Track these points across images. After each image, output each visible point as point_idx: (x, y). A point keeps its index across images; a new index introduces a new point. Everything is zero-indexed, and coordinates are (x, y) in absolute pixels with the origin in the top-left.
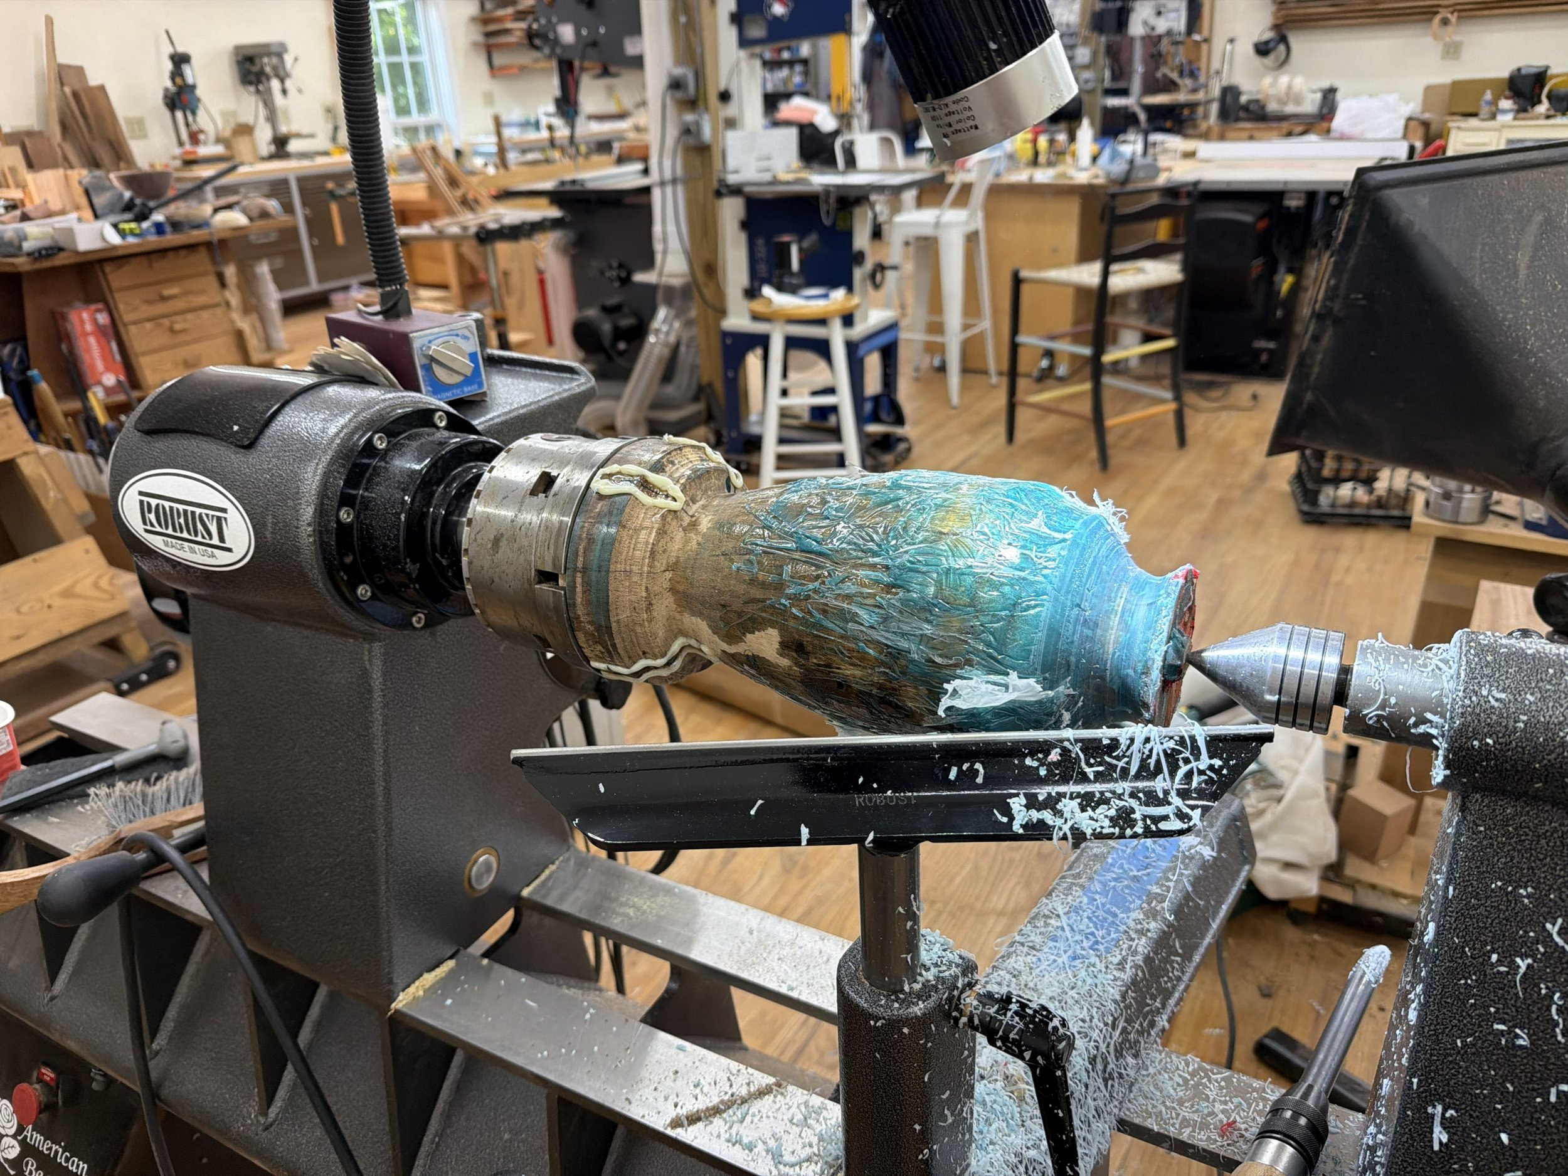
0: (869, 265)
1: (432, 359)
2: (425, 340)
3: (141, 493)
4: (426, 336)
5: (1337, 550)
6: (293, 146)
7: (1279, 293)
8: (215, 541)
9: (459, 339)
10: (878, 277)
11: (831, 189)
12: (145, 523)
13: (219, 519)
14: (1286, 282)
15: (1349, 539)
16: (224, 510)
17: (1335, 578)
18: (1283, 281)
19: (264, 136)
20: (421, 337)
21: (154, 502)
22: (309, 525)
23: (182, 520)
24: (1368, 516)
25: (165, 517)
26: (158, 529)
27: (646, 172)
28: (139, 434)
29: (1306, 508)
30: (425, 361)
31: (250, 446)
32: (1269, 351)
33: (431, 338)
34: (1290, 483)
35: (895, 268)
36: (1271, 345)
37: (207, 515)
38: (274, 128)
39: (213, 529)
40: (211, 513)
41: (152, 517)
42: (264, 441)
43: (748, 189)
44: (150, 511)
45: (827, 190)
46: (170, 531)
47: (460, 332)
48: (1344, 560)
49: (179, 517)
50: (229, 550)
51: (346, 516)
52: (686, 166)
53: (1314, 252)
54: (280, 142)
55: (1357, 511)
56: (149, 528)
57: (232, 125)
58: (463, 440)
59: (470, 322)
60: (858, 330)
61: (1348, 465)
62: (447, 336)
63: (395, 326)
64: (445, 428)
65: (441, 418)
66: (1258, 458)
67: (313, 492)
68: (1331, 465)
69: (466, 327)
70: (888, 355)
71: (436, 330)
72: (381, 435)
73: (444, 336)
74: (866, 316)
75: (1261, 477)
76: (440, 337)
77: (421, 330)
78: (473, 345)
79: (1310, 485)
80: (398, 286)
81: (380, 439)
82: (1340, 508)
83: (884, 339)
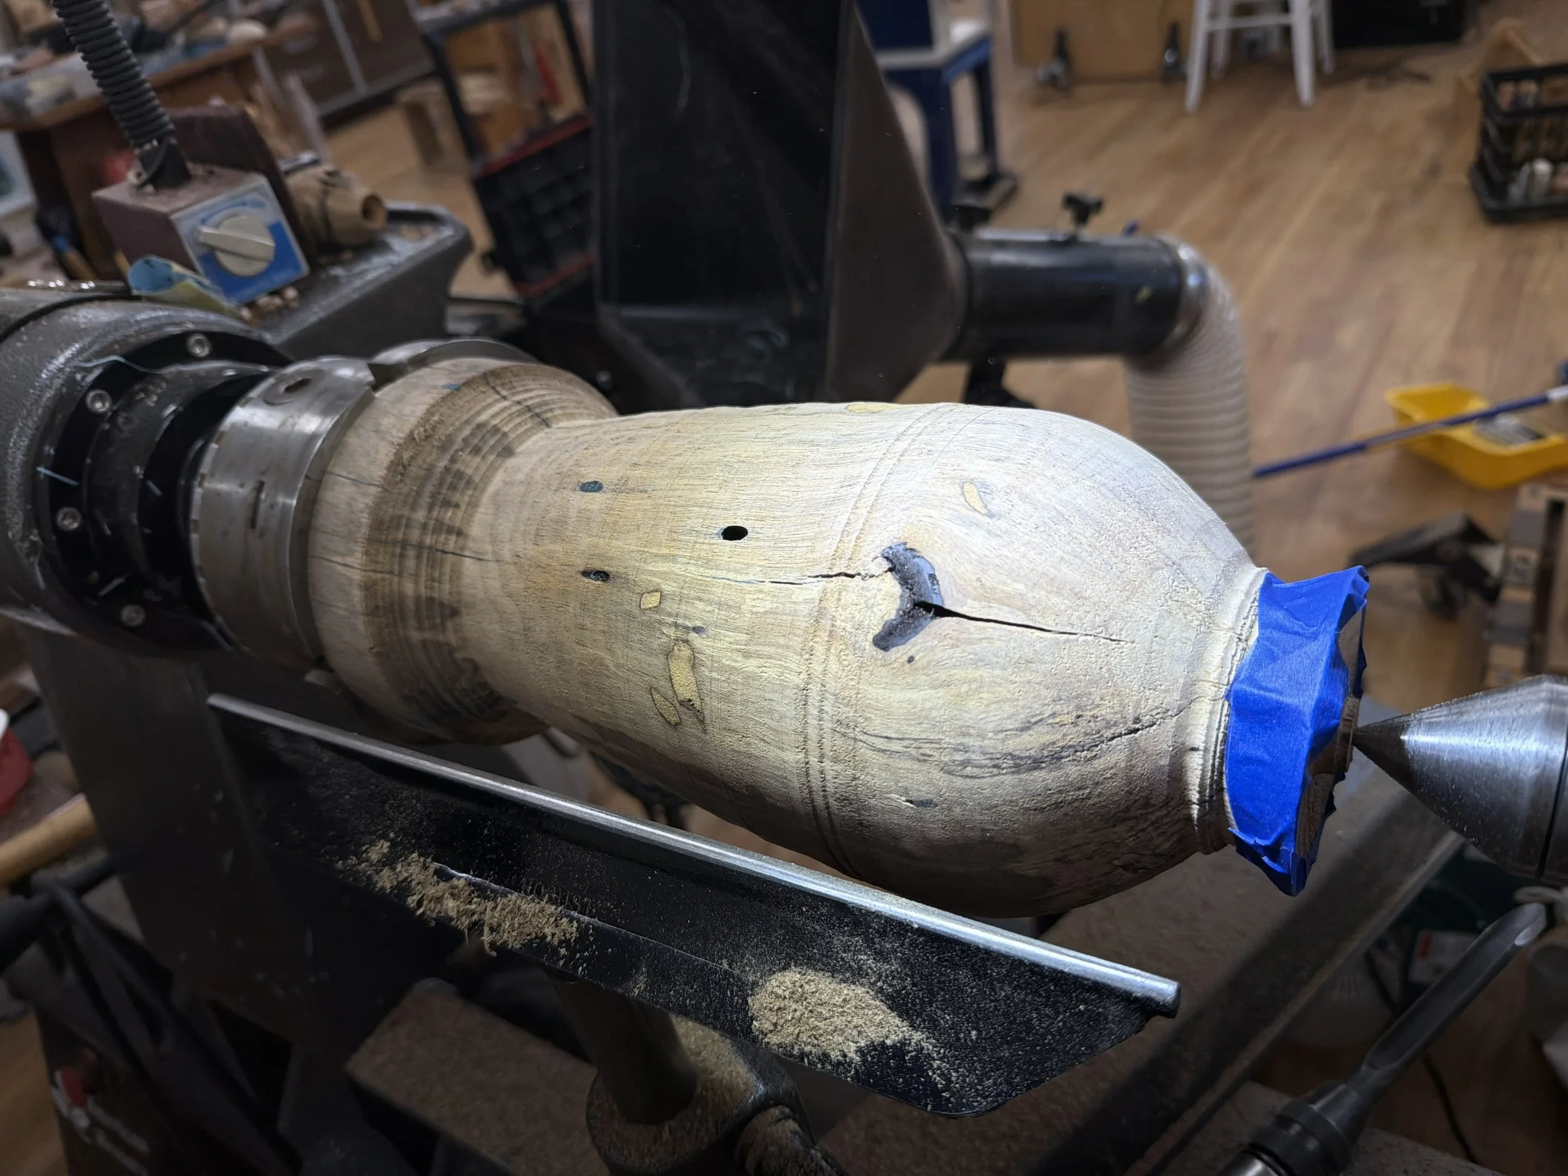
1: (212, 249)
2: (194, 221)
4: (193, 214)
9: (248, 210)
17: (1528, 288)
20: (187, 218)
29: (1492, 204)
30: (203, 252)
32: (1440, 9)
33: (203, 215)
34: (1470, 175)
47: (248, 198)
51: (70, 522)
58: (230, 373)
59: (261, 181)
60: (940, 52)
61: (1545, 144)
62: (229, 207)
63: (157, 203)
64: (212, 356)
65: (200, 343)
66: (1429, 147)
67: (15, 494)
68: (1522, 147)
69: (256, 190)
70: (982, 76)
71: (208, 203)
72: (99, 392)
73: (224, 209)
74: (947, 33)
75: (1434, 170)
76: (219, 211)
77: (187, 207)
78: (273, 212)
79: (1496, 175)
80: (155, 143)
81: (100, 398)
82: (1537, 198)
83: (973, 58)
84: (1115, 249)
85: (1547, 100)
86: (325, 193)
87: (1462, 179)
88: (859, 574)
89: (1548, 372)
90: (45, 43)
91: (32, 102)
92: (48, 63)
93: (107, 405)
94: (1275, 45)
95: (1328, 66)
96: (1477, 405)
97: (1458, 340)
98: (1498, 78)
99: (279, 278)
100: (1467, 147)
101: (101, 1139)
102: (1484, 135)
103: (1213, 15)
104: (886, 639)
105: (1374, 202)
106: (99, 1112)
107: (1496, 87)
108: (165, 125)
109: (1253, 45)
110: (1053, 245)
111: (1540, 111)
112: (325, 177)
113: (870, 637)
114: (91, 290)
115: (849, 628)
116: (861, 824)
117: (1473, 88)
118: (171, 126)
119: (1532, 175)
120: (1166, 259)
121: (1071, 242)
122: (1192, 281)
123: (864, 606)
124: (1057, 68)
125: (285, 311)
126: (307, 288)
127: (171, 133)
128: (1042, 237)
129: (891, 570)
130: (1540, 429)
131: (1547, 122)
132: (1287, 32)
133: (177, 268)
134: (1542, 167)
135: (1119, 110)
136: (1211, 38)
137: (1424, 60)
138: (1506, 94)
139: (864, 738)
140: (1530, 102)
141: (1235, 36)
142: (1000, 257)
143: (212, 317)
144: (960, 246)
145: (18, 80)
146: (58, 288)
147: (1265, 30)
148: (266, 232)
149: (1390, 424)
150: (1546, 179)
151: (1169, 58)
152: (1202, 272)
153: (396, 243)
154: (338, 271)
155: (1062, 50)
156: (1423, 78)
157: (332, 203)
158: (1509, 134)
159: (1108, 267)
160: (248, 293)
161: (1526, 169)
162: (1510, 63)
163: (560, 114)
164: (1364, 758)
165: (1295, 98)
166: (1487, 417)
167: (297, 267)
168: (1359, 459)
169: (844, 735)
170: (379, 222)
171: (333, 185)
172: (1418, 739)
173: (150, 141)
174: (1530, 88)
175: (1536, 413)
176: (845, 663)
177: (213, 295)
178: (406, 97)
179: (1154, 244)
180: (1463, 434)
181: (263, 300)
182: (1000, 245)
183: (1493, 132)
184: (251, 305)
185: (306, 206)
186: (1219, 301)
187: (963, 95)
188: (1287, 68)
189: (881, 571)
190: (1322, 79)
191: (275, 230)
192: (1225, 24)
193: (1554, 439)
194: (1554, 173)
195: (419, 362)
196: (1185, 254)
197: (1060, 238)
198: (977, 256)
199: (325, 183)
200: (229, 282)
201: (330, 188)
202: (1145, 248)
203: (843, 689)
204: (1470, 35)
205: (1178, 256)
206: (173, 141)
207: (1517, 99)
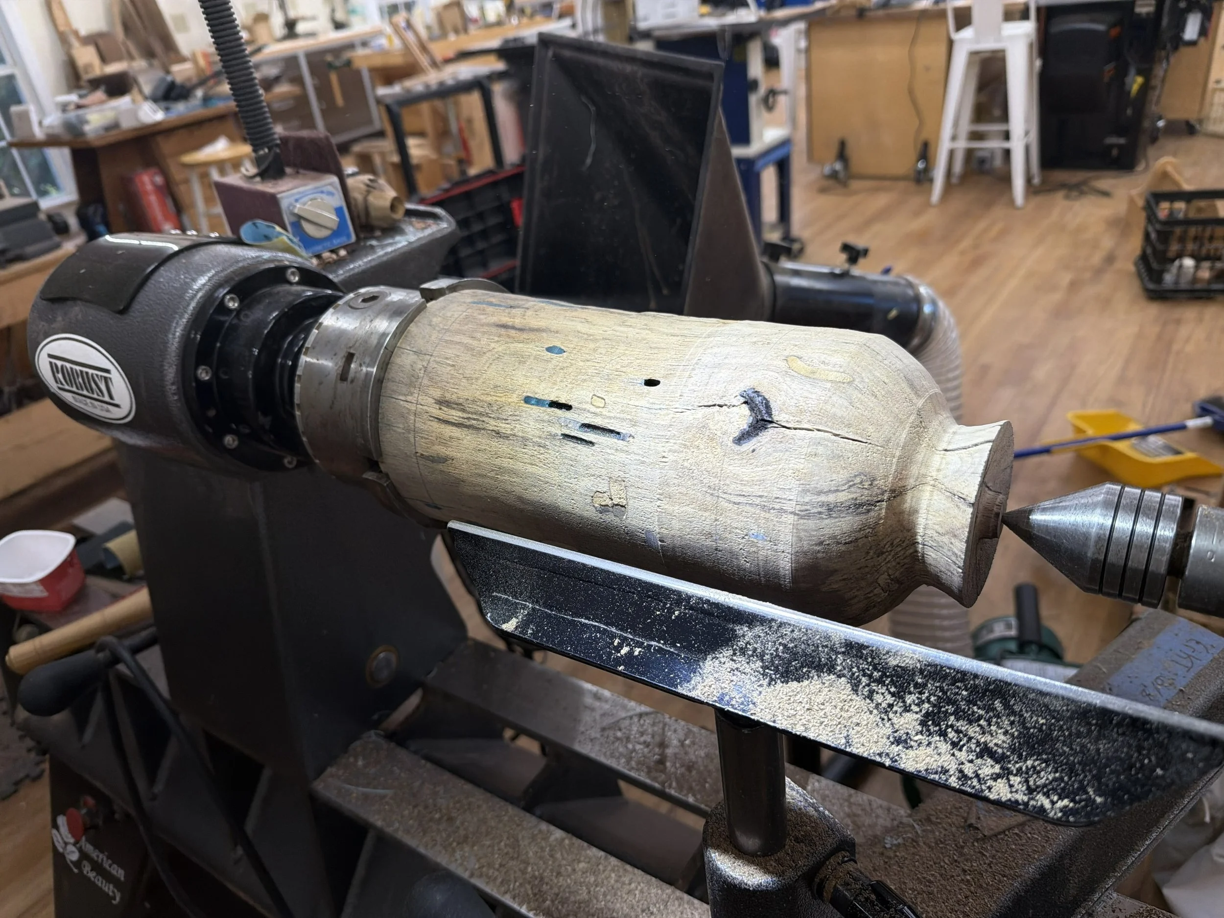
0: (762, 90)
1: (300, 217)
2: (292, 200)
3: (50, 356)
4: (293, 195)
5: (1178, 322)
6: (301, 28)
7: (1129, 92)
8: (107, 398)
9: (324, 196)
10: (771, 100)
11: (727, 28)
12: (57, 382)
13: (106, 378)
14: (1136, 83)
15: (1189, 313)
16: (108, 371)
17: (1176, 347)
18: (1134, 81)
19: (277, 21)
20: (287, 197)
21: (59, 363)
22: (173, 384)
23: (80, 380)
24: (1209, 291)
25: (70, 377)
26: (67, 387)
27: (574, 26)
28: (44, 302)
29: (1151, 286)
30: (293, 219)
31: (123, 312)
32: (1120, 147)
33: (297, 197)
34: (1136, 264)
35: (785, 92)
36: (1122, 141)
37: (97, 375)
38: (286, 14)
39: (103, 387)
40: (100, 373)
41: (60, 376)
42: (136, 306)
43: (657, 33)
44: (58, 372)
45: (723, 29)
46: (74, 389)
47: (325, 189)
48: (1184, 331)
49: (78, 377)
50: (117, 406)
51: (204, 374)
52: (607, 17)
53: (1163, 53)
54: (290, 25)
55: (1198, 286)
56: (60, 386)
57: (252, 14)
58: (309, 293)
59: (335, 179)
60: (753, 149)
61: (1190, 246)
62: (313, 193)
63: (268, 187)
64: (298, 283)
65: (293, 274)
66: (1108, 243)
67: (173, 354)
68: (1174, 247)
69: (331, 184)
70: (783, 167)
71: (301, 189)
72: (232, 296)
73: (310, 194)
74: (761, 136)
75: (1110, 259)
76: (308, 195)
77: (288, 190)
78: (338, 200)
79: (1155, 265)
80: (266, 150)
81: (232, 299)
82: (1183, 285)
83: (779, 154)
84: (875, 282)
85: (1192, 215)
86: (368, 192)
87: (1132, 268)
88: (726, 405)
89: (1187, 408)
90: (103, 88)
91: (87, 128)
92: (102, 102)
93: (236, 305)
94: (998, 162)
95: (1036, 181)
96: (1133, 427)
97: (1122, 380)
98: (1158, 197)
99: (336, 242)
100: (1134, 245)
101: (87, 868)
102: (1147, 236)
103: (954, 138)
104: (741, 438)
105: (1066, 278)
106: (89, 848)
107: (1157, 203)
108: (275, 139)
109: (982, 161)
110: (833, 276)
111: (1187, 222)
112: (368, 182)
113: (731, 439)
114: (216, 238)
115: (719, 433)
116: (716, 549)
117: (1141, 203)
118: (278, 142)
119: (1181, 267)
120: (910, 292)
121: (844, 275)
122: (927, 309)
123: (728, 422)
124: (838, 166)
125: (341, 262)
126: (354, 251)
127: (277, 145)
128: (826, 270)
129: (745, 403)
130: (1180, 448)
131: (1193, 231)
132: (1007, 153)
133: (278, 229)
134: (1188, 262)
135: (882, 200)
136: (952, 153)
137: (1106, 182)
138: (1164, 209)
139: (725, 496)
140: (1181, 216)
141: (969, 153)
142: (796, 282)
143: (299, 260)
144: (770, 272)
145: (81, 112)
146: (192, 235)
147: (992, 151)
148: (334, 212)
149: (1070, 435)
150: (1192, 270)
151: (921, 165)
152: (934, 303)
153: (409, 229)
154: (374, 243)
155: (842, 155)
156: (1106, 194)
157: (371, 199)
158: (1165, 236)
159: (869, 294)
160: (318, 248)
161: (1177, 263)
162: (1167, 188)
163: (473, 171)
164: (1008, 529)
165: (1012, 201)
166: (1143, 435)
167: (349, 236)
168: (1045, 458)
169: (712, 495)
170: (399, 215)
171: (374, 188)
172: (1037, 517)
173: (263, 149)
174: (1180, 205)
175: (1176, 436)
176: (716, 453)
177: (297, 248)
178: (357, 148)
179: (903, 282)
180: (1122, 446)
181: (326, 255)
182: (797, 273)
183: (1153, 236)
184: (318, 257)
185: (355, 200)
186: (946, 323)
187: (769, 179)
188: (1006, 179)
189: (739, 403)
190: (1031, 189)
191: (339, 211)
192: (962, 144)
193: (1189, 455)
194: (1197, 267)
195: (452, 289)
196: (923, 290)
197: (837, 271)
198: (780, 279)
199: (368, 186)
200: (307, 241)
201: (372, 190)
202: (896, 284)
203: (713, 468)
204: (1141, 167)
205: (919, 290)
206: (278, 151)
207: (1171, 212)
